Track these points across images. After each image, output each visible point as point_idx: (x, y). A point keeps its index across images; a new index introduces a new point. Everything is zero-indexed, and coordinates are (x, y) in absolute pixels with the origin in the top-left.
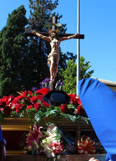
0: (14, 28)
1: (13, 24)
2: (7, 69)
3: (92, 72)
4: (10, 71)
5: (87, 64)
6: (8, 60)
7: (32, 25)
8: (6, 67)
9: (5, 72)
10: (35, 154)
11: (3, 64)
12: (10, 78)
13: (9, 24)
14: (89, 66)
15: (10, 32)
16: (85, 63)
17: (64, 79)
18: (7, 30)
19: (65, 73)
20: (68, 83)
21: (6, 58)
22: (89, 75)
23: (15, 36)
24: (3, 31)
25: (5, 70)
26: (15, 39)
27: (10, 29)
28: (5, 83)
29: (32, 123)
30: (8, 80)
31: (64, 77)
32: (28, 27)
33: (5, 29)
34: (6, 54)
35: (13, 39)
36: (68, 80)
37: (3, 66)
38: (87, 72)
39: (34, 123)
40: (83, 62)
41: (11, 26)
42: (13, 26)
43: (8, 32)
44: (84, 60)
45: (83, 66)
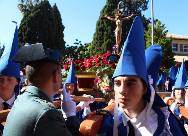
0: (111, 5)
1: (111, 3)
2: (109, 34)
3: (167, 31)
4: (110, 35)
5: (163, 26)
6: (108, 28)
7: (124, 2)
8: (107, 33)
9: (107, 36)
10: (97, 91)
11: (106, 31)
12: (111, 40)
13: (108, 3)
14: (165, 27)
15: (109, 8)
16: (161, 25)
17: (147, 38)
18: (107, 8)
19: (147, 33)
20: (149, 41)
21: (107, 27)
22: (165, 34)
23: (112, 11)
24: (104, 8)
25: (107, 34)
26: (112, 13)
27: (109, 6)
28: (108, 43)
29: (95, 74)
30: (109, 41)
31: (147, 36)
32: (121, 3)
33: (105, 7)
34: (107, 24)
35: (111, 13)
36: (149, 38)
37: (106, 32)
38: (163, 32)
39: (96, 74)
40: (160, 24)
41: (109, 4)
42: (110, 4)
43: (107, 9)
44: (161, 23)
45: (160, 27)
